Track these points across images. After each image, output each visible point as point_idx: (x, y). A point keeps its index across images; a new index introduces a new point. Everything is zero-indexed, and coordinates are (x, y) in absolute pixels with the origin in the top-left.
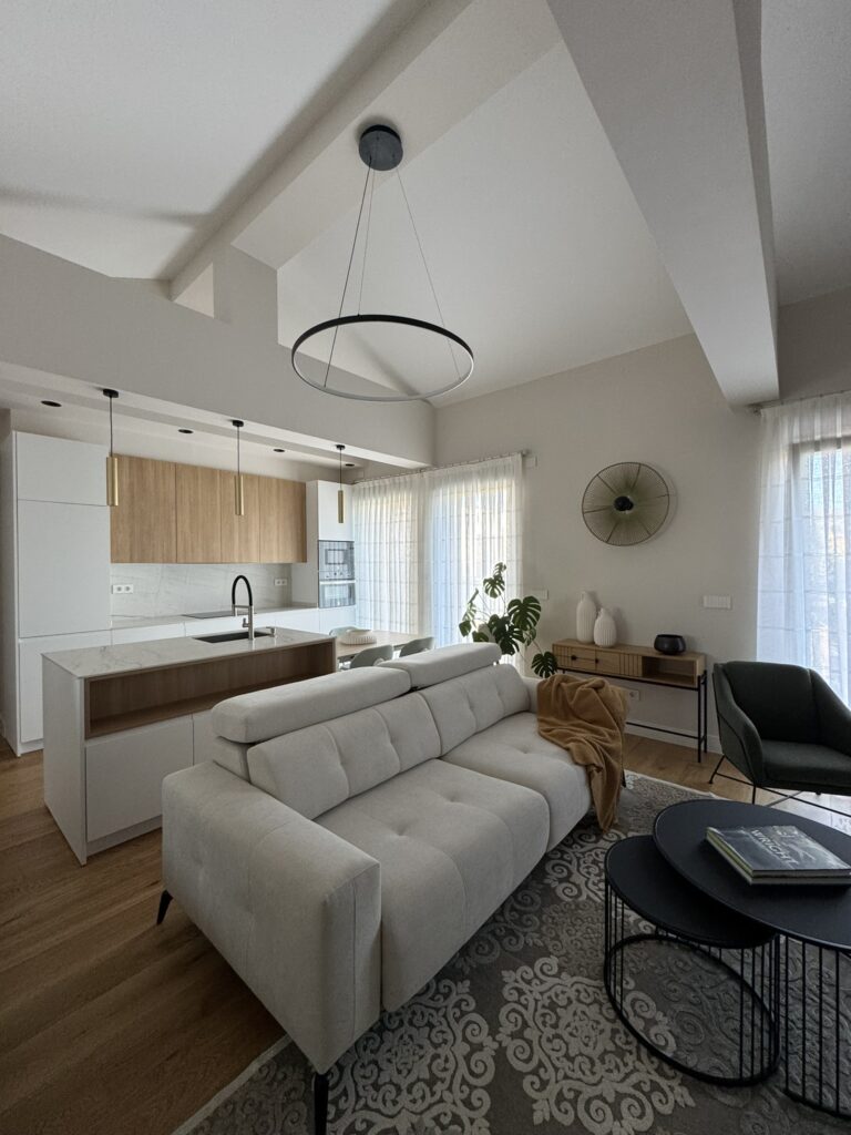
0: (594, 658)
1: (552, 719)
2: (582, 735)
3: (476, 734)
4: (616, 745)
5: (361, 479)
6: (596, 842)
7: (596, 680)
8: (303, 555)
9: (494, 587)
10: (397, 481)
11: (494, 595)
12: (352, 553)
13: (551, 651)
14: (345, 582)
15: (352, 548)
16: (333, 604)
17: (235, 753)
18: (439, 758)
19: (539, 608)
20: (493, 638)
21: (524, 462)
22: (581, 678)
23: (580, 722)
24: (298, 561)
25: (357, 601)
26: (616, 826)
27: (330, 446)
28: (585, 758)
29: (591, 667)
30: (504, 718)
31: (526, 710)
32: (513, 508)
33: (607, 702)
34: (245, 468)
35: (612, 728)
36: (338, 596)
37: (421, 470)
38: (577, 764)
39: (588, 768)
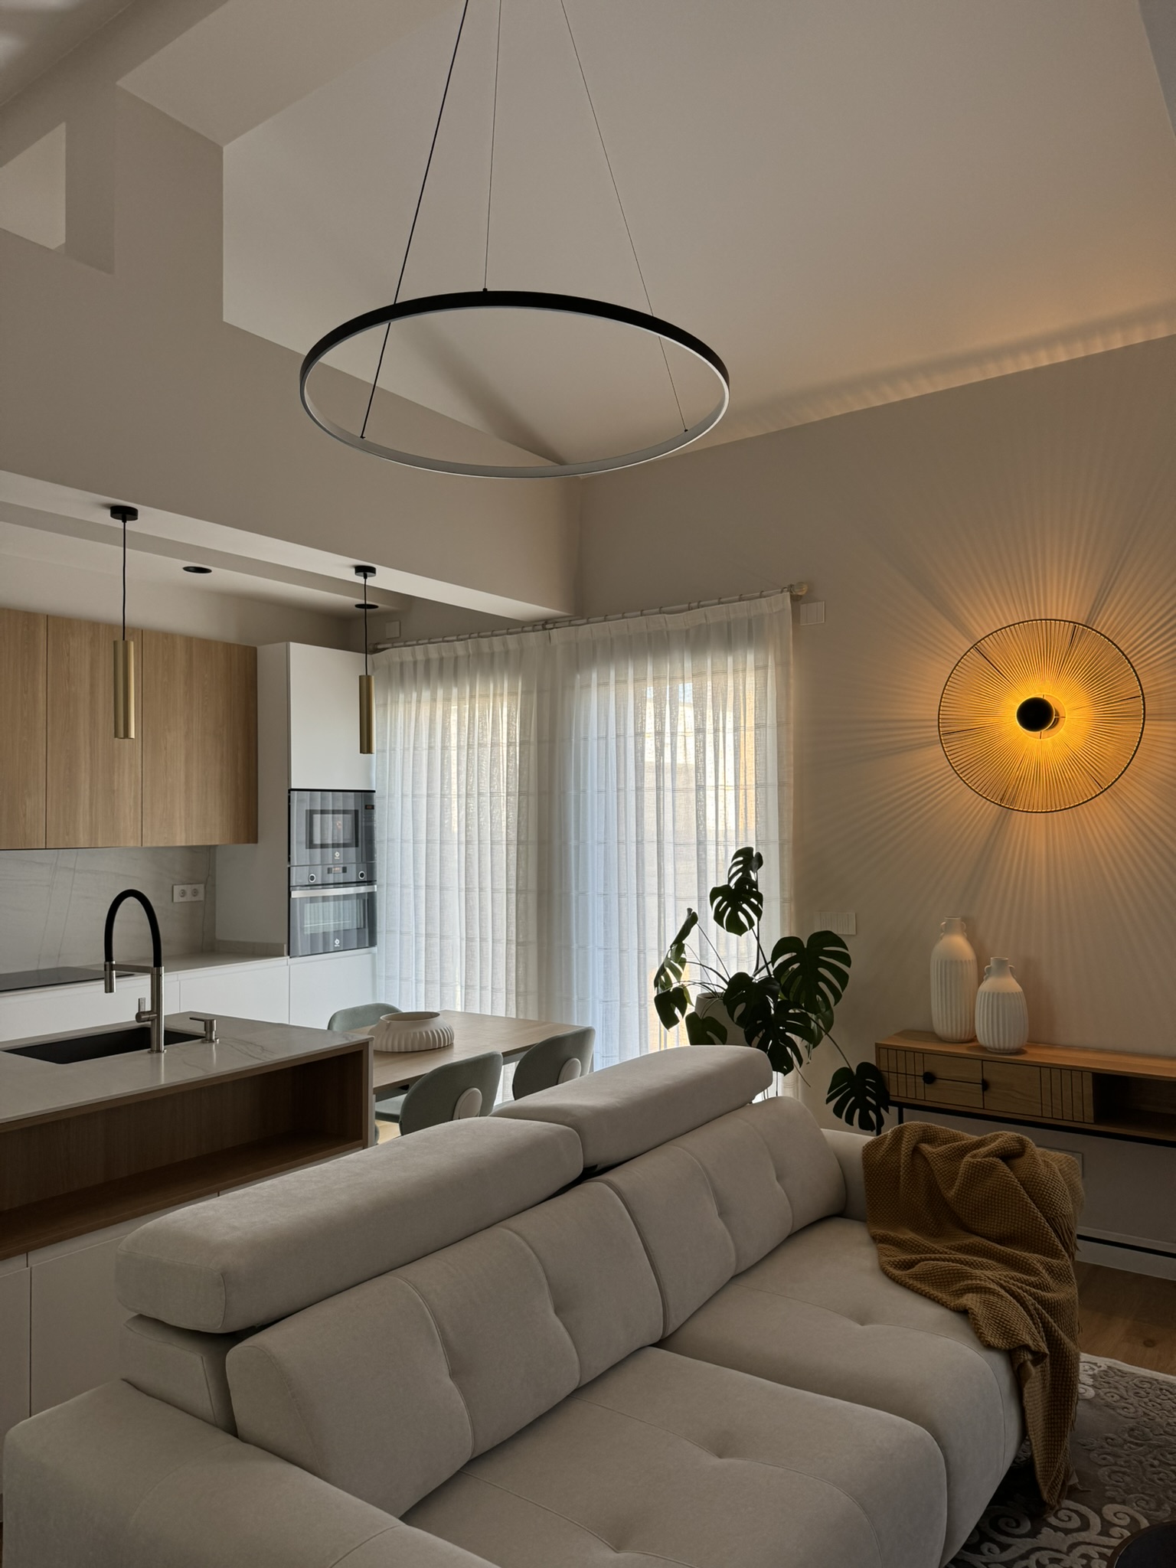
0: (978, 1078)
1: (908, 1235)
2: (991, 1274)
3: (736, 1277)
4: (1065, 1293)
5: (394, 642)
6: (1034, 1533)
7: (1006, 1136)
8: (247, 827)
9: (737, 908)
10: (486, 649)
11: (736, 927)
12: (370, 819)
13: (873, 1062)
14: (351, 890)
15: (370, 807)
16: (321, 945)
17: (194, 1361)
18: (660, 1344)
19: (846, 959)
20: (740, 1032)
21: (796, 615)
22: (967, 1133)
23: (975, 1240)
24: (237, 841)
25: (381, 937)
26: (1071, 1493)
27: (341, 567)
28: (1006, 1332)
29: (973, 1100)
30: (793, 1236)
31: (840, 1212)
32: (771, 718)
33: (1036, 1190)
34: (137, 616)
35: (1053, 1253)
36: (331, 925)
37: (544, 624)
38: (989, 1347)
39: (1014, 1355)
